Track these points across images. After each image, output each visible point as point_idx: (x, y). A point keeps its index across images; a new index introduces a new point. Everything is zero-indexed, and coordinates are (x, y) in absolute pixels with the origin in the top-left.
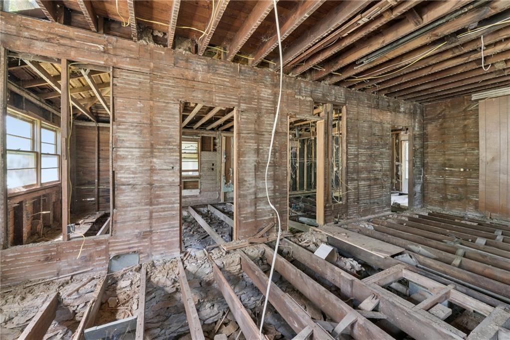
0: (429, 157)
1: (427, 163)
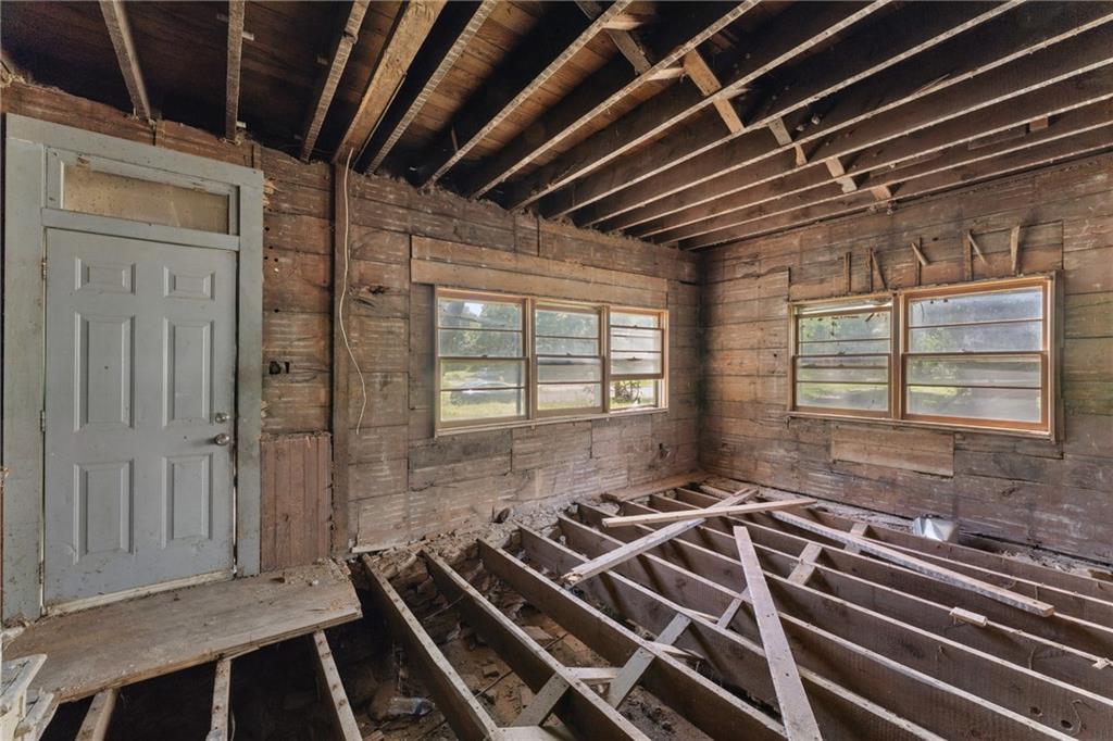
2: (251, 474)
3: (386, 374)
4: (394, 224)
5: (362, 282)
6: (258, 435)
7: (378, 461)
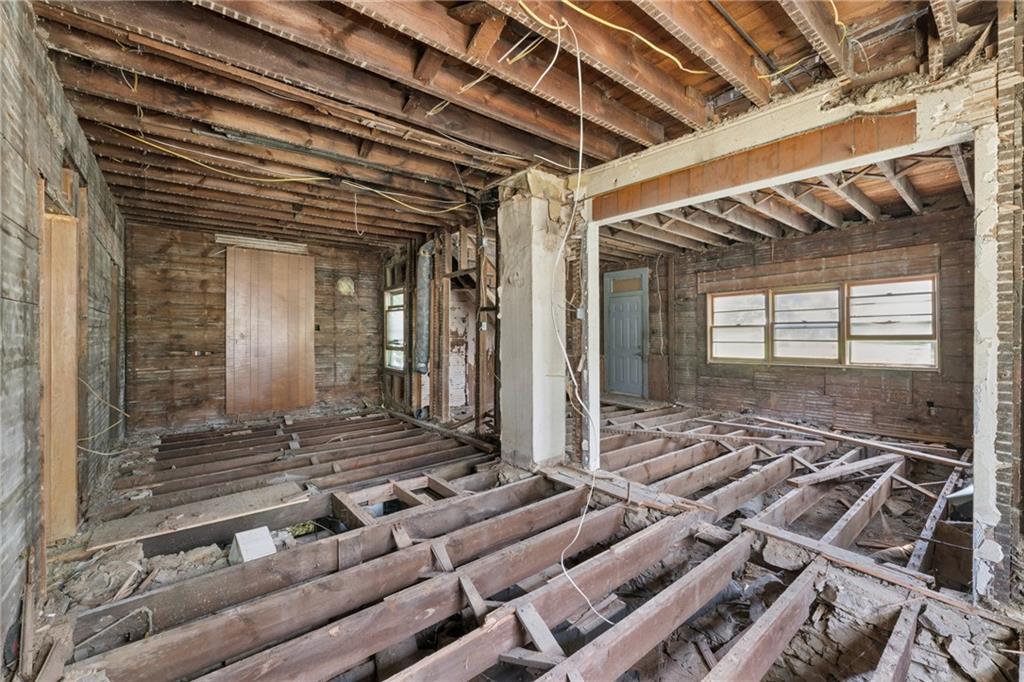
0: (139, 332)
1: (135, 343)
2: (646, 365)
3: (688, 333)
4: (690, 270)
5: (679, 298)
6: (648, 354)
7: (685, 370)
